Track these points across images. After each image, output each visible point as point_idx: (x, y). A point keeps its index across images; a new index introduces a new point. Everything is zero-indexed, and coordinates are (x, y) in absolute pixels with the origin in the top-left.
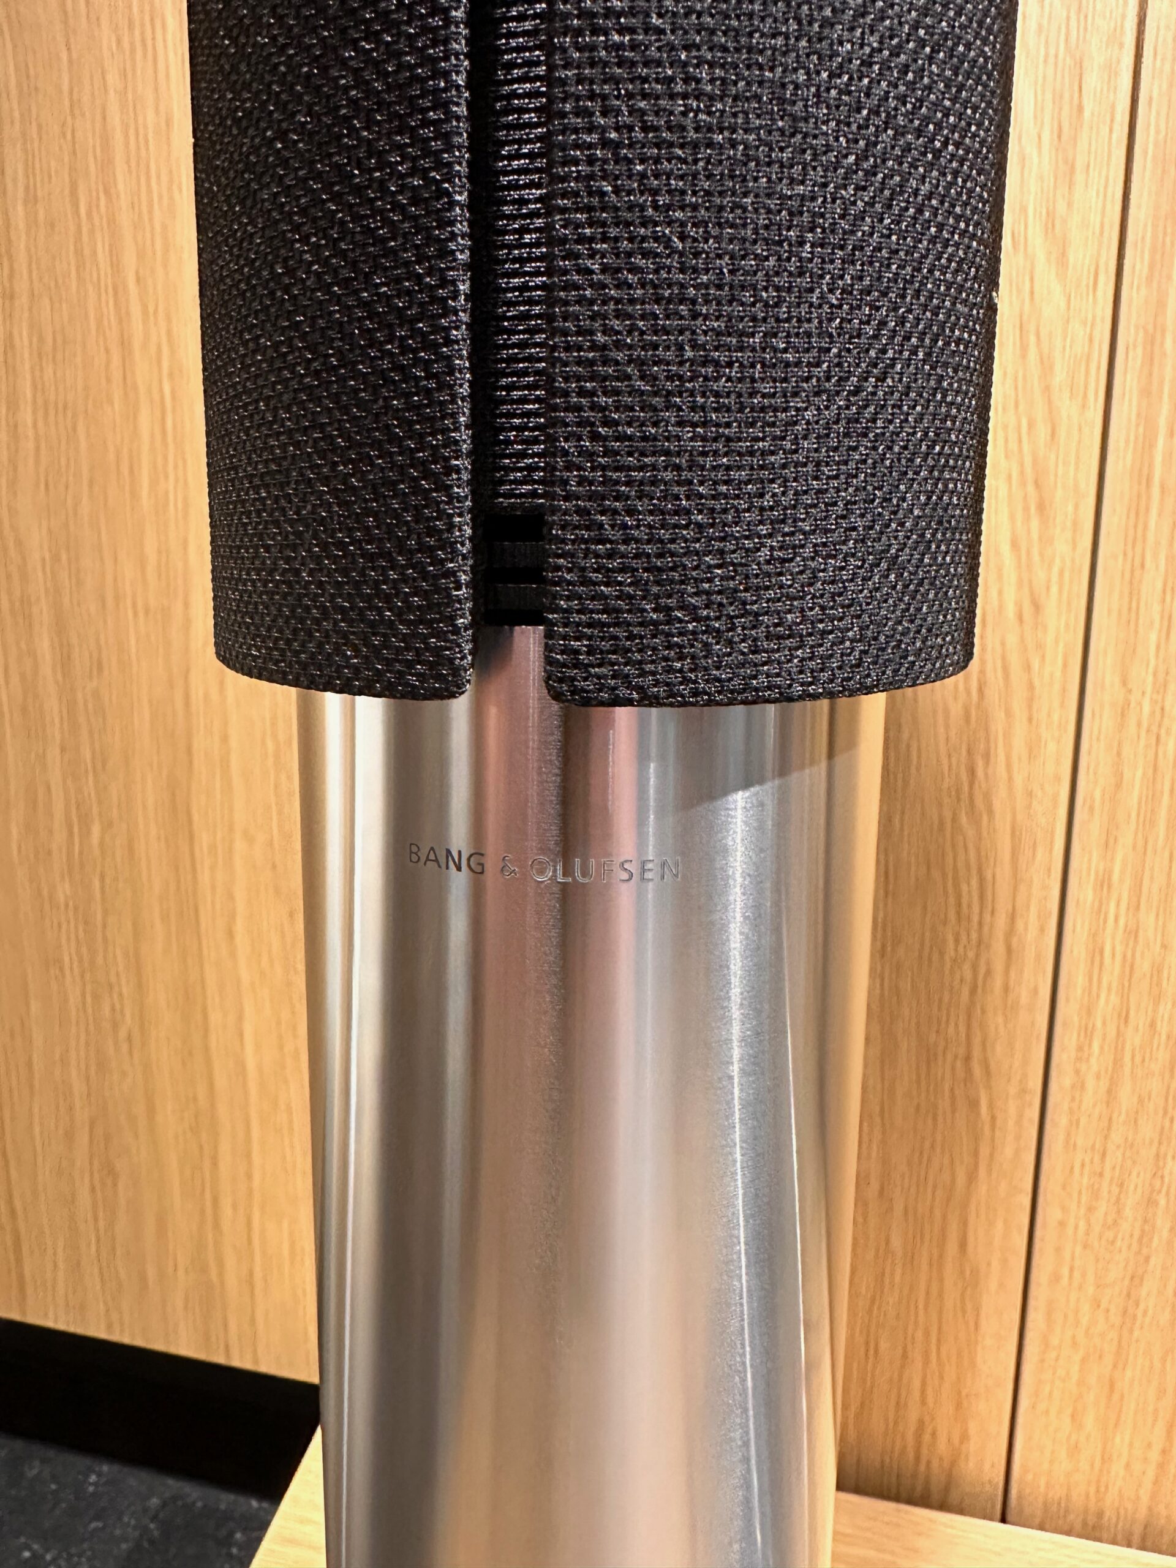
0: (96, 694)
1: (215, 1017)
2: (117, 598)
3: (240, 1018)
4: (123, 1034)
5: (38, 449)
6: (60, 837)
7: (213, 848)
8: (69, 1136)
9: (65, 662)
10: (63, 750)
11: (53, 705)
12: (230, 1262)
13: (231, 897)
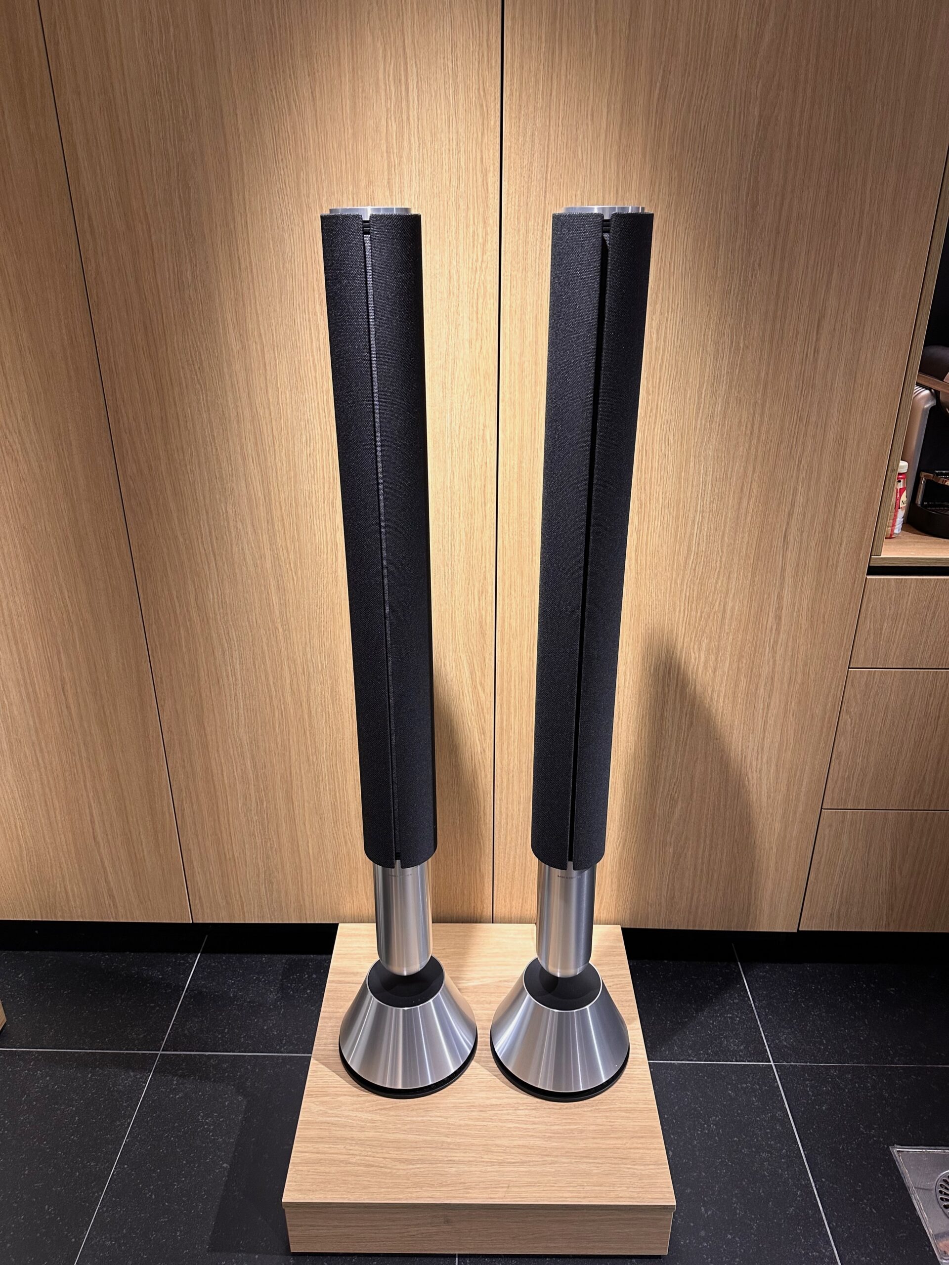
0: (264, 773)
1: (300, 843)
2: (270, 751)
3: (308, 842)
4: (274, 849)
5: (245, 719)
6: (254, 805)
7: (299, 806)
8: (258, 876)
9: (255, 766)
10: (254, 786)
11: (251, 776)
12: (307, 899)
13: (304, 816)
